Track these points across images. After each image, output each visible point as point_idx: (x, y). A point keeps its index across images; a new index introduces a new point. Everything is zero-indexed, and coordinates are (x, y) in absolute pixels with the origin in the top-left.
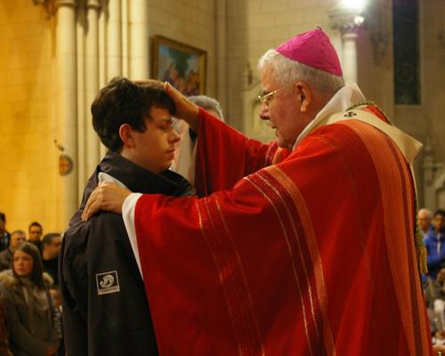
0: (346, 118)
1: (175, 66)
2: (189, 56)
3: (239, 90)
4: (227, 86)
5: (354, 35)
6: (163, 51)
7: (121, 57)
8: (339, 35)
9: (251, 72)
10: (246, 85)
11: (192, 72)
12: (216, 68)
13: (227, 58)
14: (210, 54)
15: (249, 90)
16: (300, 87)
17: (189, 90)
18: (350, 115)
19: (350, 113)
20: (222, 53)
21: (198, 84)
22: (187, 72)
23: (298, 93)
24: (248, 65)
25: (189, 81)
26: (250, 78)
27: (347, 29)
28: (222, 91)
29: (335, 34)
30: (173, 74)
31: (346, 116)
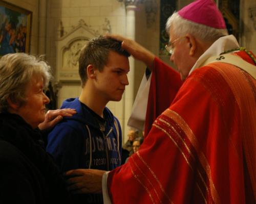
0: (217, 61)
1: (9, 21)
2: (20, 14)
3: (54, 40)
4: (46, 37)
5: (134, 7)
8: (124, 6)
9: (62, 28)
10: (59, 37)
11: (21, 26)
12: (39, 23)
13: (46, 17)
14: (34, 14)
15: (62, 40)
17: (18, 38)
18: (220, 59)
19: (221, 57)
20: (43, 14)
21: (25, 34)
22: (18, 26)
24: (61, 23)
26: (62, 32)
27: (129, 2)
28: (42, 40)
29: (122, 5)
30: (7, 26)
31: (217, 59)
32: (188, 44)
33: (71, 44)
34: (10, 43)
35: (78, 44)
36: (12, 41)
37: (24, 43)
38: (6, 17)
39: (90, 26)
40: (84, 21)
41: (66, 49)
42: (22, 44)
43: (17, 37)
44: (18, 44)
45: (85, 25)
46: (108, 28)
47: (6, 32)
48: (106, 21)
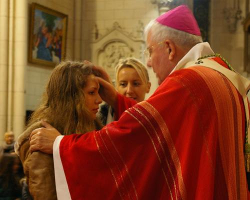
0: (196, 65)
1: (45, 24)
2: (55, 18)
3: (89, 43)
4: (81, 40)
5: (167, 9)
6: (38, 14)
7: (8, 17)
8: (157, 7)
9: (97, 31)
10: (94, 39)
11: (57, 29)
12: (74, 27)
13: (81, 20)
14: (70, 17)
15: (95, 43)
16: (168, 43)
17: (55, 41)
18: (199, 63)
19: (199, 61)
20: (78, 17)
21: (61, 37)
22: (54, 29)
23: (167, 47)
24: (96, 26)
25: (55, 35)
26: (97, 34)
27: (163, 4)
28: (77, 43)
29: (155, 7)
30: (44, 29)
31: (196, 63)
32: (168, 49)
33: (106, 46)
34: (46, 46)
35: (113, 46)
36: (48, 44)
37: (60, 46)
38: (42, 20)
39: (124, 28)
40: (118, 24)
41: (101, 51)
42: (58, 47)
43: (53, 41)
44: (54, 47)
45: (119, 27)
46: (142, 29)
47: (43, 35)
48: (139, 23)
